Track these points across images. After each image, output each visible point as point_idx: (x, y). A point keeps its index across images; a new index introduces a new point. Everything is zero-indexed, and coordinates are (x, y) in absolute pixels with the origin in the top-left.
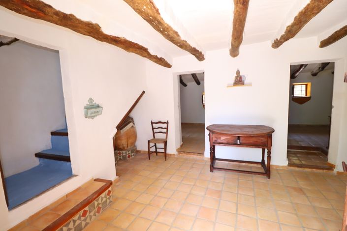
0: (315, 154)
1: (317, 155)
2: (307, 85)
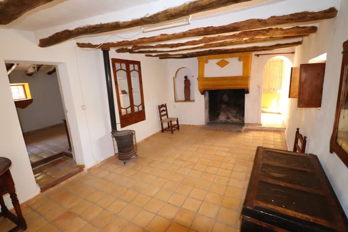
0: (60, 161)
1: (63, 161)
2: (23, 85)
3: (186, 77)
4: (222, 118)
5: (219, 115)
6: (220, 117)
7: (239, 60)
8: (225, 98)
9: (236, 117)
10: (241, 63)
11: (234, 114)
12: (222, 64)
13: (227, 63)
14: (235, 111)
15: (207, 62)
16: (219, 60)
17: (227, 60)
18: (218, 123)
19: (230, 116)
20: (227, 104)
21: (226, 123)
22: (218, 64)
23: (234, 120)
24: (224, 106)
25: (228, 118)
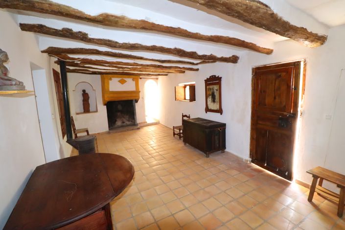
3: (84, 91)
4: (119, 123)
5: (116, 121)
6: (117, 123)
7: (133, 80)
8: (120, 107)
9: (129, 121)
10: (134, 82)
11: (127, 119)
12: (122, 82)
13: (125, 81)
14: (128, 116)
15: (111, 79)
16: (120, 79)
17: (125, 79)
18: (116, 128)
19: (125, 120)
20: (122, 112)
21: (122, 126)
22: (119, 81)
23: (128, 123)
24: (119, 114)
25: (124, 123)
